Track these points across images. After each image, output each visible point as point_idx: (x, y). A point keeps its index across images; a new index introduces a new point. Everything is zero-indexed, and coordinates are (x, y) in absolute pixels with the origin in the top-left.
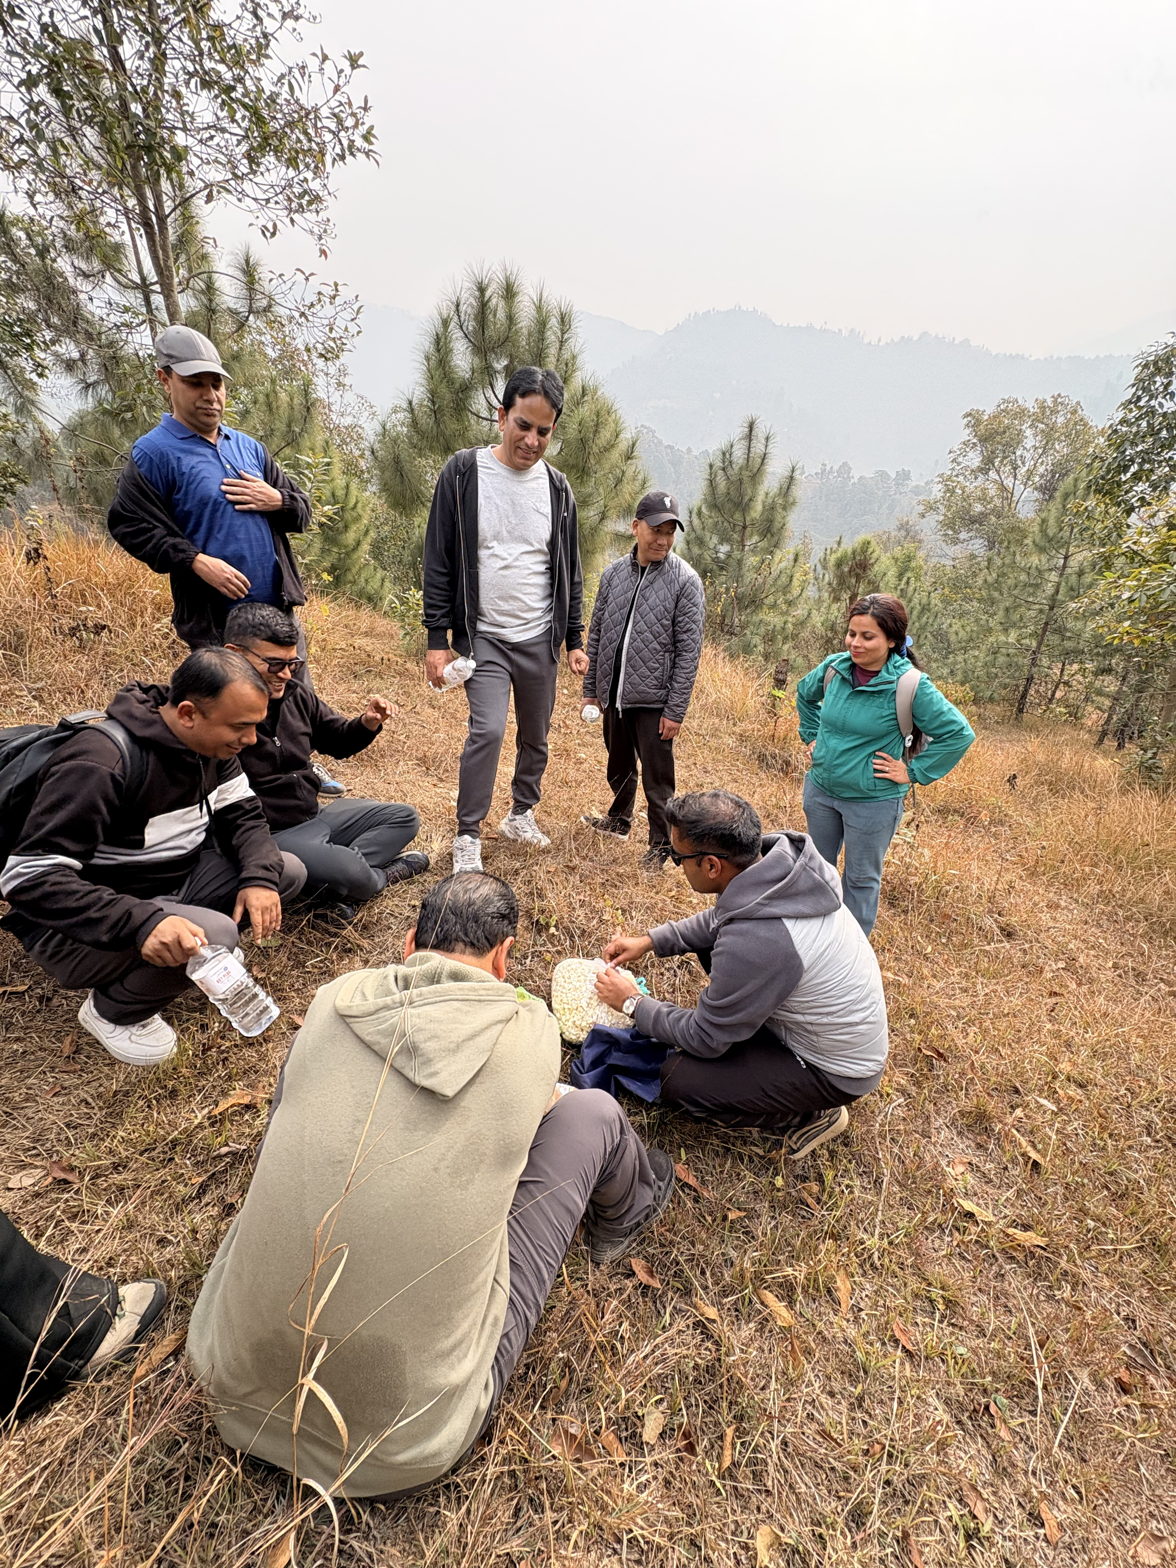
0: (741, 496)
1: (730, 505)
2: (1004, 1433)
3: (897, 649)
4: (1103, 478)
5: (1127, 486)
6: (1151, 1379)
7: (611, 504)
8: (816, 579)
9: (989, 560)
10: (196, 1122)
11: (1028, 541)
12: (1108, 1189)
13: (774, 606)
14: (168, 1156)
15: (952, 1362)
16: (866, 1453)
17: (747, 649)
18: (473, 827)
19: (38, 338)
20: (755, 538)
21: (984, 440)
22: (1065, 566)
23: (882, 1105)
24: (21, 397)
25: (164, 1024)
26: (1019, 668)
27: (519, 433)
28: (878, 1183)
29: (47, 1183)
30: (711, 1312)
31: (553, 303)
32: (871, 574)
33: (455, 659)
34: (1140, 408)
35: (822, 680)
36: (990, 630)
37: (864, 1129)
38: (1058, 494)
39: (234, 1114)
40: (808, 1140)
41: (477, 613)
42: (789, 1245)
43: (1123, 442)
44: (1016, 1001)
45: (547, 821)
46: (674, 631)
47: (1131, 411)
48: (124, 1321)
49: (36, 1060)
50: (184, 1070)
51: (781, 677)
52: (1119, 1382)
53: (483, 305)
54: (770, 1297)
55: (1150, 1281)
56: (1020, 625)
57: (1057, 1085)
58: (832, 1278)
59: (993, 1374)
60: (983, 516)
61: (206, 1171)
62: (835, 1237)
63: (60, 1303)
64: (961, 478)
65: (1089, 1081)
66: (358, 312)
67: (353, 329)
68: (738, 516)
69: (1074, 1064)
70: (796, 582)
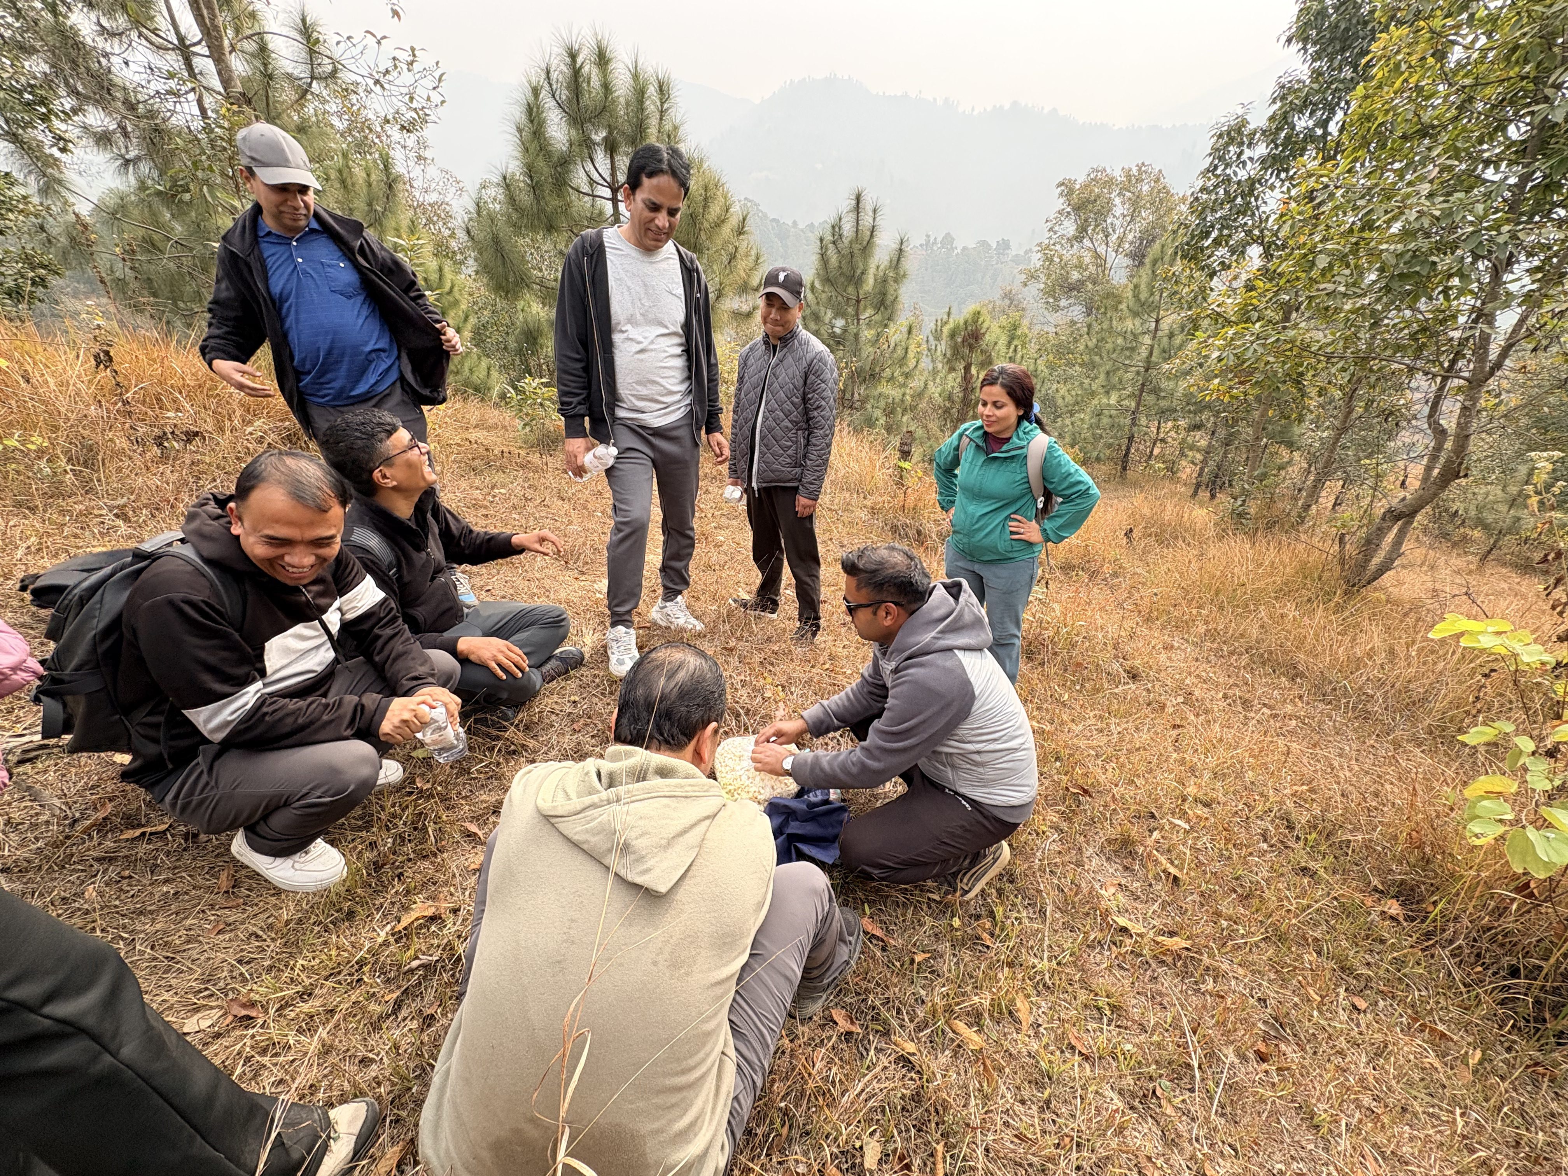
0: (854, 269)
1: (842, 279)
2: (1169, 1111)
3: (1026, 415)
4: (1188, 244)
5: (1209, 252)
6: (1283, 1047)
7: (726, 281)
8: (929, 350)
9: (1089, 326)
10: (380, 940)
11: (1123, 306)
12: (1235, 891)
13: (891, 379)
14: (355, 977)
15: (1121, 1058)
16: (1057, 1146)
17: (870, 423)
18: (627, 617)
19: (56, 105)
20: (869, 312)
21: (1078, 208)
22: (1156, 329)
23: (1038, 842)
24: (44, 175)
25: (328, 846)
26: (1121, 428)
27: (648, 214)
28: (1042, 912)
29: (227, 1022)
30: (911, 1047)
31: (650, 71)
32: (983, 344)
33: (594, 446)
34: (1217, 176)
35: (957, 448)
36: (1093, 394)
37: (1026, 866)
38: (1147, 260)
39: (421, 927)
40: (978, 880)
41: (615, 399)
42: (972, 977)
43: (1204, 209)
44: (1145, 736)
45: (697, 605)
46: (805, 408)
47: (1209, 179)
48: (339, 1143)
49: (193, 899)
50: (359, 890)
51: (906, 448)
52: (1258, 1052)
53: (576, 73)
54: (960, 1026)
55: (1275, 966)
56: (1119, 386)
57: (1186, 806)
58: (1012, 1001)
59: (1157, 1063)
60: (1081, 282)
61: (399, 987)
62: (1010, 965)
63: (273, 1135)
64: (1058, 247)
65: (1213, 800)
66: (440, 80)
67: (436, 98)
68: (851, 289)
69: (1199, 786)
70: (911, 355)
